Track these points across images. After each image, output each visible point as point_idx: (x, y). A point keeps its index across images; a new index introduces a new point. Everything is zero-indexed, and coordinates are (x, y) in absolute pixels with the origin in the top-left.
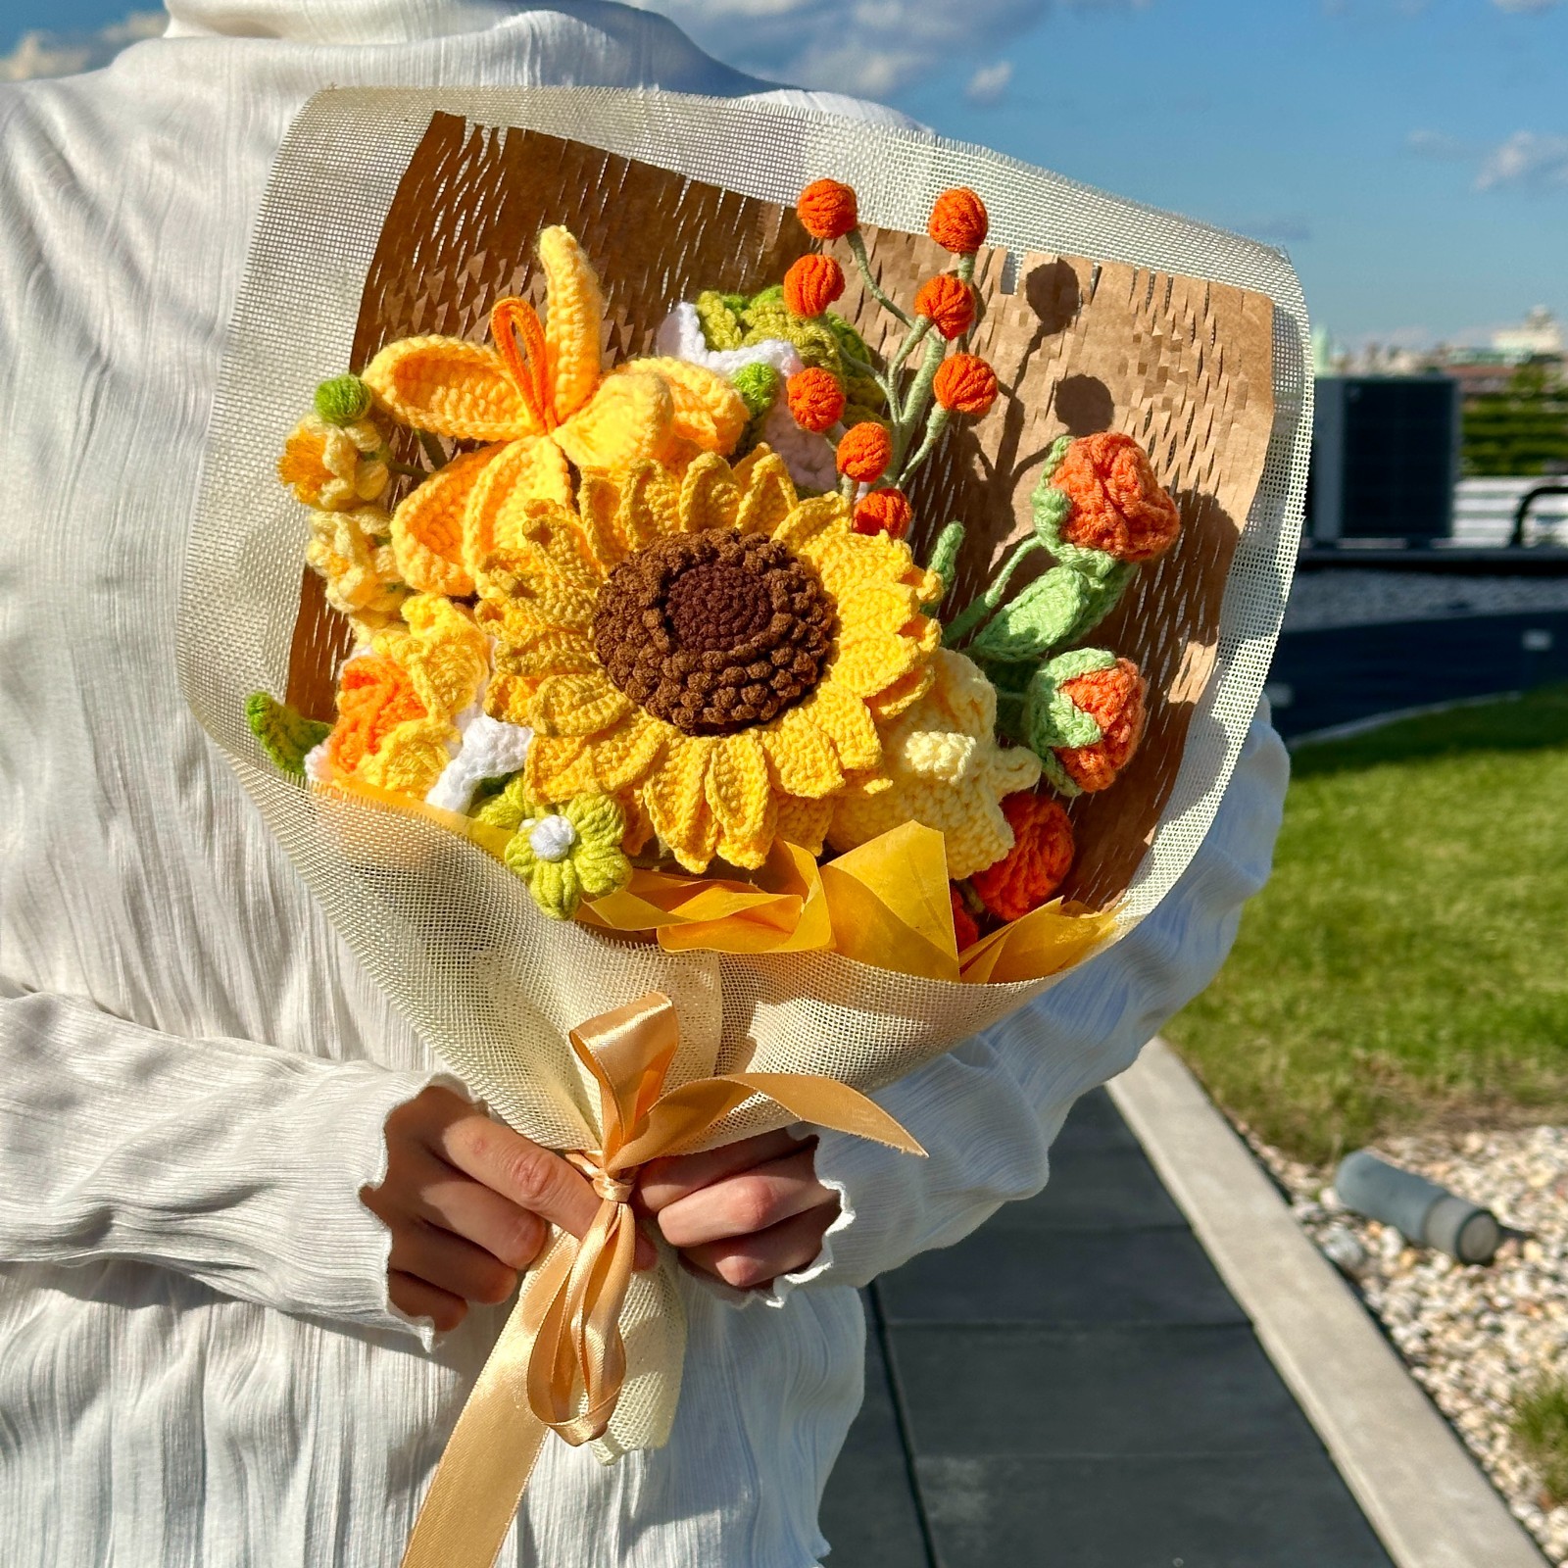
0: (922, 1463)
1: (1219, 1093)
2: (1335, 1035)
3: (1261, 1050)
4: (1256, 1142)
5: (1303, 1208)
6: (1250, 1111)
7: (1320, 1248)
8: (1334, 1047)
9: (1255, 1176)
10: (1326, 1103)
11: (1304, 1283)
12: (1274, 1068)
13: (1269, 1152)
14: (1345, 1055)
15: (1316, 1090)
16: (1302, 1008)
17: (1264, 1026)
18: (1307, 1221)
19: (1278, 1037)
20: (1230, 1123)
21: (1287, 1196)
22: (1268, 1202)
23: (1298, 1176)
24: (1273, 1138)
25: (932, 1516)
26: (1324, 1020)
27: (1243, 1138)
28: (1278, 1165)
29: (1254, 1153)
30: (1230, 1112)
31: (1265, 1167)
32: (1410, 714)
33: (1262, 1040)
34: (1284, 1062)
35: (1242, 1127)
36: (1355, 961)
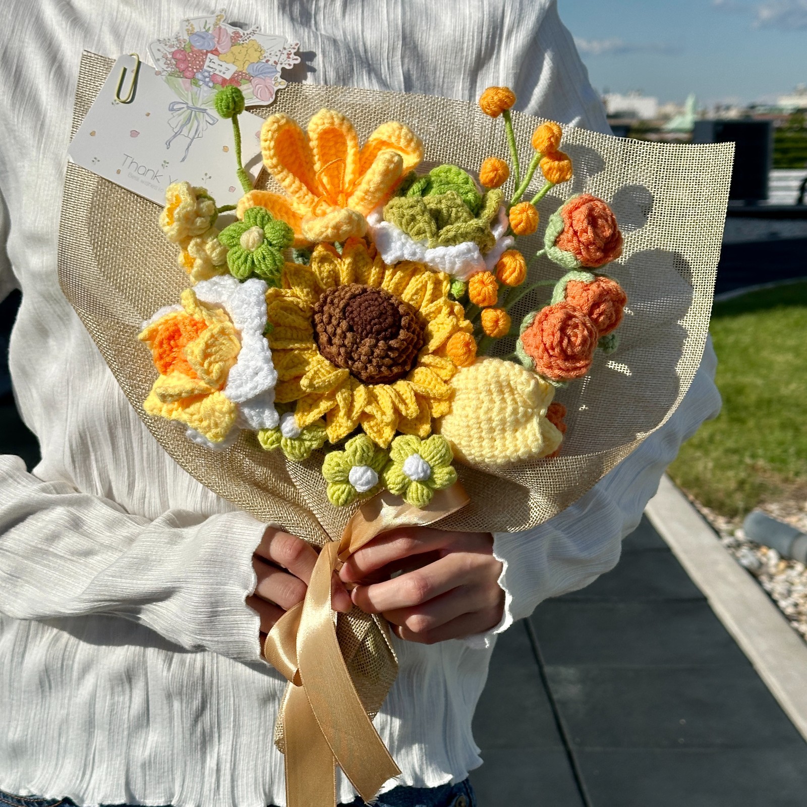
0: (548, 670)
1: (678, 481)
2: (735, 451)
3: (699, 459)
4: (699, 506)
5: (727, 540)
6: (696, 490)
7: (737, 560)
8: (735, 458)
9: (700, 524)
10: (733, 485)
11: (732, 578)
12: (705, 468)
13: (705, 511)
14: (741, 462)
15: (728, 479)
16: (718, 438)
17: (700, 446)
18: (729, 546)
19: (707, 453)
20: (685, 496)
21: (717, 533)
22: (708, 537)
23: (721, 523)
24: (708, 504)
25: (555, 697)
26: (730, 444)
27: (692, 503)
28: (711, 517)
29: (699, 512)
30: (685, 490)
31: (704, 518)
32: (756, 288)
33: (698, 454)
34: (710, 465)
35: (691, 497)
36: (743, 414)
